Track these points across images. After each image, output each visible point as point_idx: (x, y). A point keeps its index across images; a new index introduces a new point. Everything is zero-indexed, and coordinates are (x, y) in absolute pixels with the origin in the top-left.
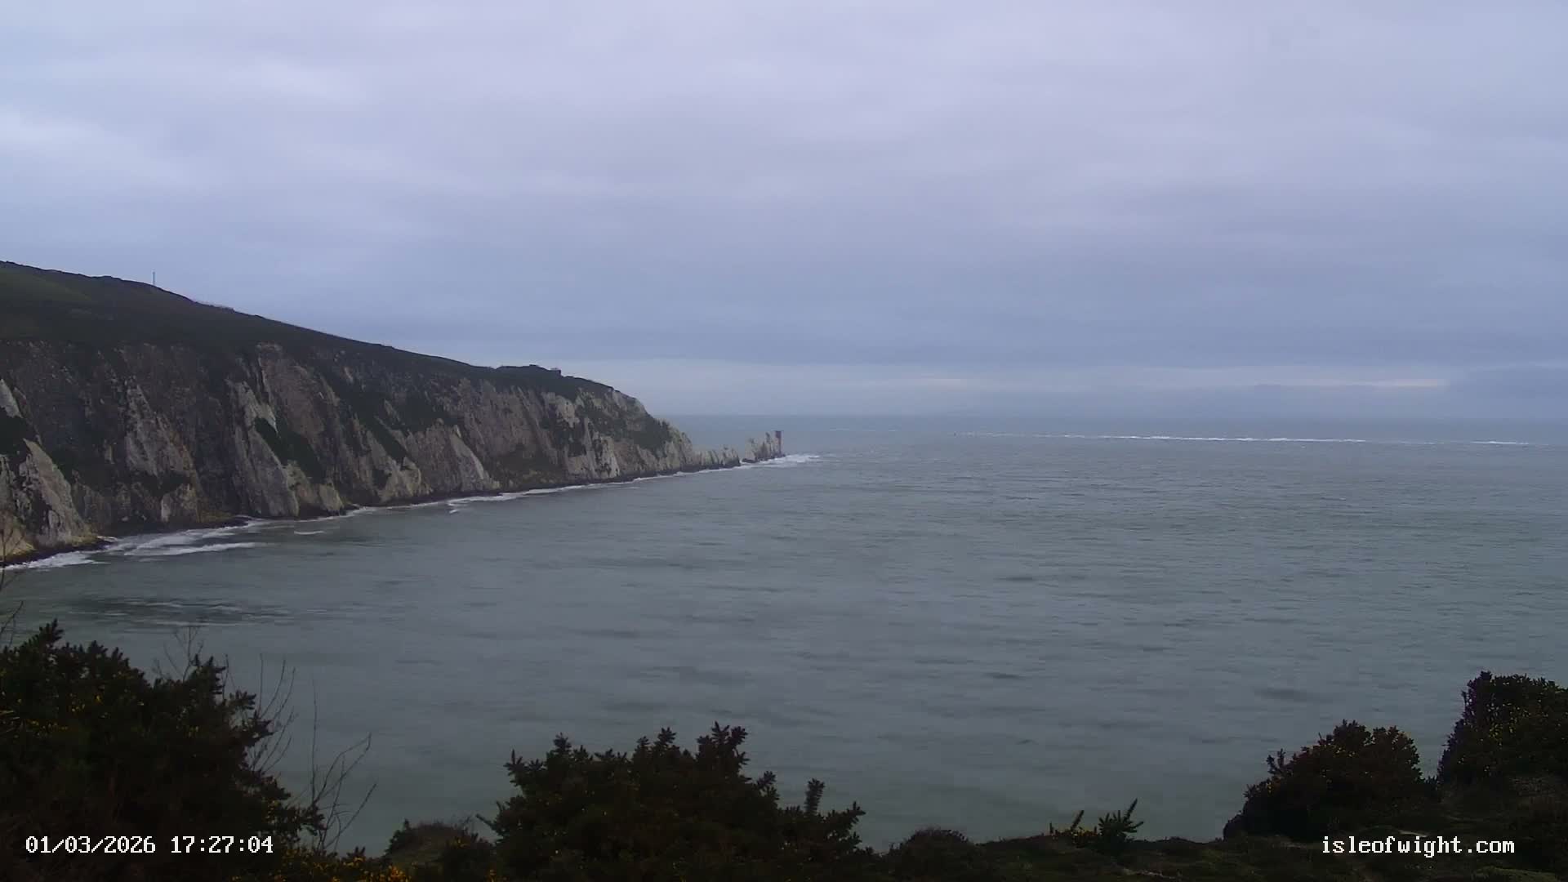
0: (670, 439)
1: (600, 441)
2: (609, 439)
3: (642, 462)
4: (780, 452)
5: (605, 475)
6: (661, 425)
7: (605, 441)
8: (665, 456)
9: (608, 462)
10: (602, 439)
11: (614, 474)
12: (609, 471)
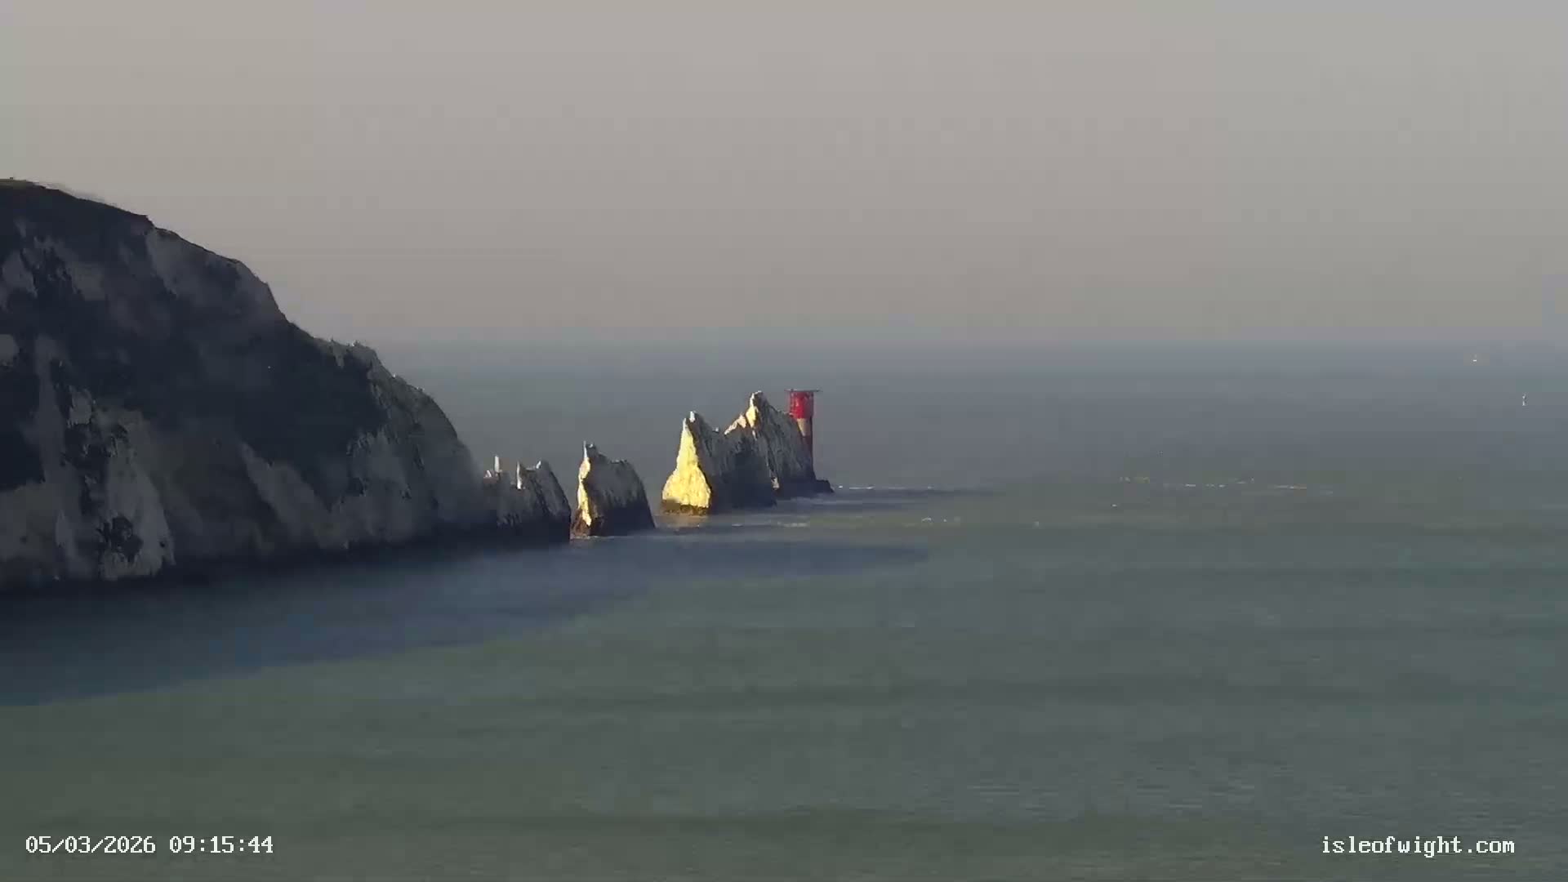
0: (372, 417)
1: (96, 431)
2: (134, 423)
3: (262, 511)
4: (810, 472)
5: (116, 567)
6: (340, 363)
7: (119, 431)
8: (355, 488)
9: (130, 515)
10: (104, 420)
11: (152, 556)
12: (133, 547)
